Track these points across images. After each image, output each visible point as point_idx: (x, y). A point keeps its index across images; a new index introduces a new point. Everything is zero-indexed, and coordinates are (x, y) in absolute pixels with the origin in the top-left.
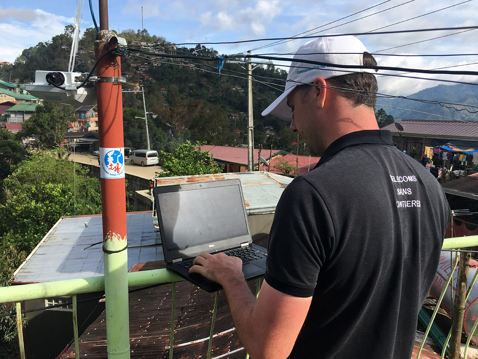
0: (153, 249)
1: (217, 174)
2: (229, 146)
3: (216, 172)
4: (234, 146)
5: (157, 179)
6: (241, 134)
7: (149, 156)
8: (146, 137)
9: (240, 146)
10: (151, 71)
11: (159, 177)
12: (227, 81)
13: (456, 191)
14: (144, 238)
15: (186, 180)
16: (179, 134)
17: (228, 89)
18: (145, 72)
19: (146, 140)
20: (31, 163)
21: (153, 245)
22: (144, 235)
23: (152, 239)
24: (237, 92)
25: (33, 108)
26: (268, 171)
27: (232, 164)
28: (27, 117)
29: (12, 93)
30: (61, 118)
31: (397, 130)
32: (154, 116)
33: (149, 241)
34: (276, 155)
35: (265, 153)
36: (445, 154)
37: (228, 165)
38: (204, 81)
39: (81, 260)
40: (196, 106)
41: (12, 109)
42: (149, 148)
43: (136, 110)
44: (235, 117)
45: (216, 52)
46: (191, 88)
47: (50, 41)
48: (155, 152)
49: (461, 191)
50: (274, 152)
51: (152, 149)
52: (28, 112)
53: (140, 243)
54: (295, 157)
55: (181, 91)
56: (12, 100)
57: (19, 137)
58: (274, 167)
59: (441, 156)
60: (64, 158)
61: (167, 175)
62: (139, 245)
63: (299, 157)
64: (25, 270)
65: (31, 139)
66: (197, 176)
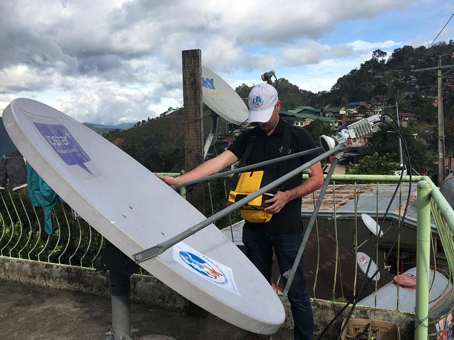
29: (316, 116)
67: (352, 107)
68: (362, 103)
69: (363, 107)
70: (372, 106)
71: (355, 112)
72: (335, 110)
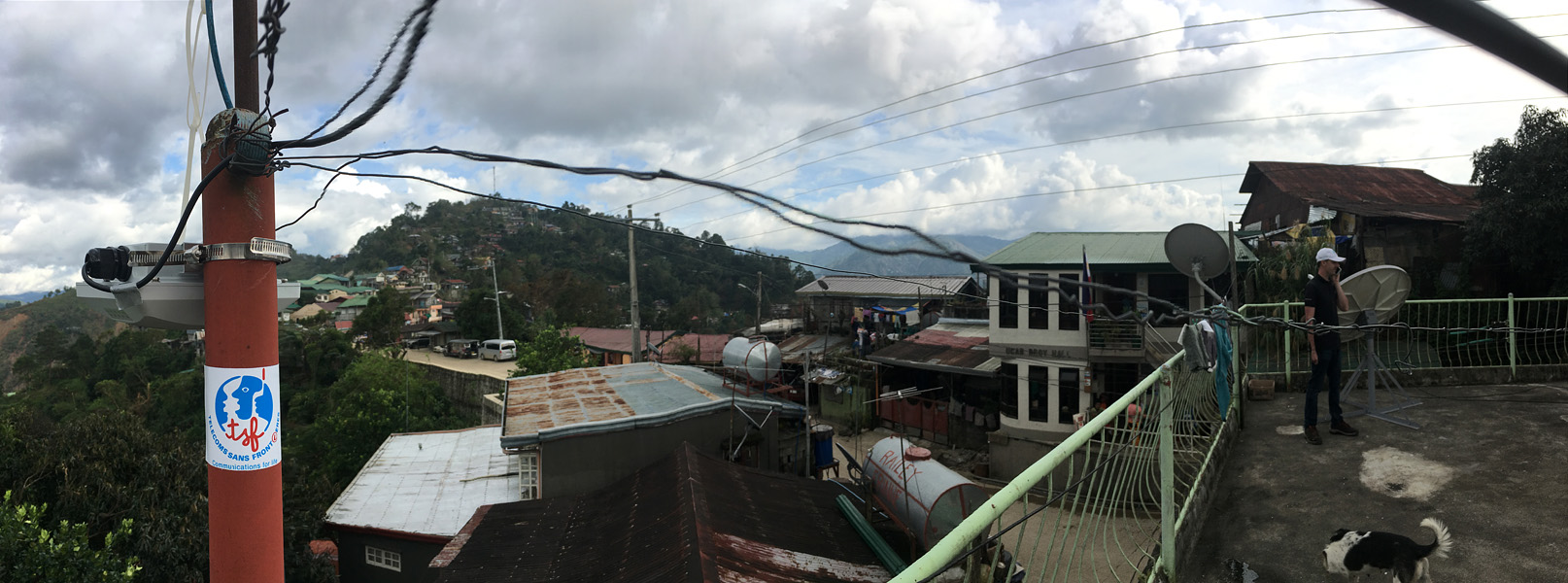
0: (504, 481)
1: (591, 369)
2: (609, 327)
3: (589, 365)
4: (614, 328)
5: (510, 380)
6: (623, 310)
7: (503, 348)
8: (497, 323)
9: (622, 328)
10: (505, 242)
11: (514, 376)
12: (604, 245)
13: (893, 359)
14: (492, 464)
15: (548, 379)
16: (541, 316)
17: (606, 254)
18: (499, 243)
19: (497, 328)
20: (361, 365)
21: (503, 476)
22: (494, 459)
23: (502, 465)
24: (617, 258)
25: (365, 302)
26: (660, 361)
27: (611, 352)
28: (359, 312)
29: (344, 288)
30: (397, 309)
31: (821, 290)
32: (509, 296)
33: (498, 469)
34: (670, 337)
35: (656, 336)
36: (877, 315)
37: (606, 354)
38: (573, 244)
39: (411, 497)
40: (563, 278)
41: (344, 304)
42: (501, 337)
43: (486, 290)
44: (614, 288)
45: (588, 210)
46: (557, 256)
47: (389, 224)
48: (511, 342)
49: (899, 359)
50: (667, 333)
51: (506, 338)
52: (360, 307)
53: (487, 470)
54: (695, 336)
55: (544, 262)
56: (344, 295)
57: (349, 336)
58: (669, 354)
59: (873, 319)
60: (399, 357)
61: (523, 374)
62: (486, 475)
63: (701, 336)
64: (342, 507)
65: (362, 337)
66: (563, 372)
67: (391, 273)
68: (402, 268)
69: (404, 273)
70: (416, 271)
71: (396, 279)
72: (369, 276)
